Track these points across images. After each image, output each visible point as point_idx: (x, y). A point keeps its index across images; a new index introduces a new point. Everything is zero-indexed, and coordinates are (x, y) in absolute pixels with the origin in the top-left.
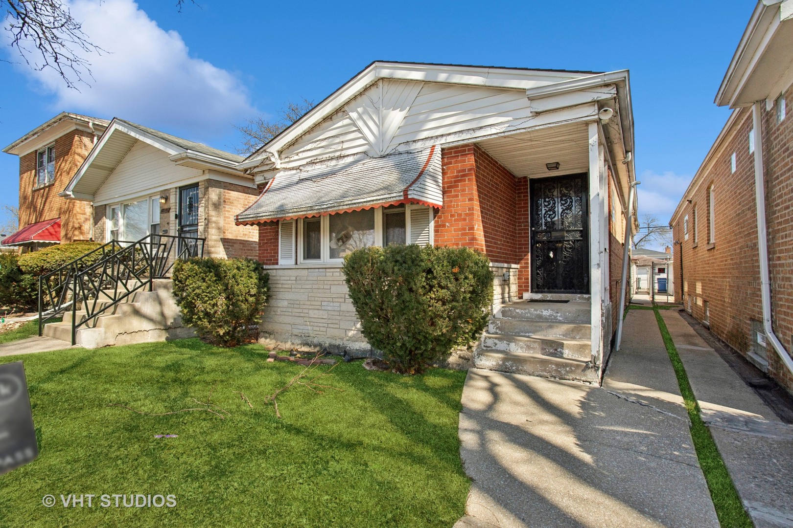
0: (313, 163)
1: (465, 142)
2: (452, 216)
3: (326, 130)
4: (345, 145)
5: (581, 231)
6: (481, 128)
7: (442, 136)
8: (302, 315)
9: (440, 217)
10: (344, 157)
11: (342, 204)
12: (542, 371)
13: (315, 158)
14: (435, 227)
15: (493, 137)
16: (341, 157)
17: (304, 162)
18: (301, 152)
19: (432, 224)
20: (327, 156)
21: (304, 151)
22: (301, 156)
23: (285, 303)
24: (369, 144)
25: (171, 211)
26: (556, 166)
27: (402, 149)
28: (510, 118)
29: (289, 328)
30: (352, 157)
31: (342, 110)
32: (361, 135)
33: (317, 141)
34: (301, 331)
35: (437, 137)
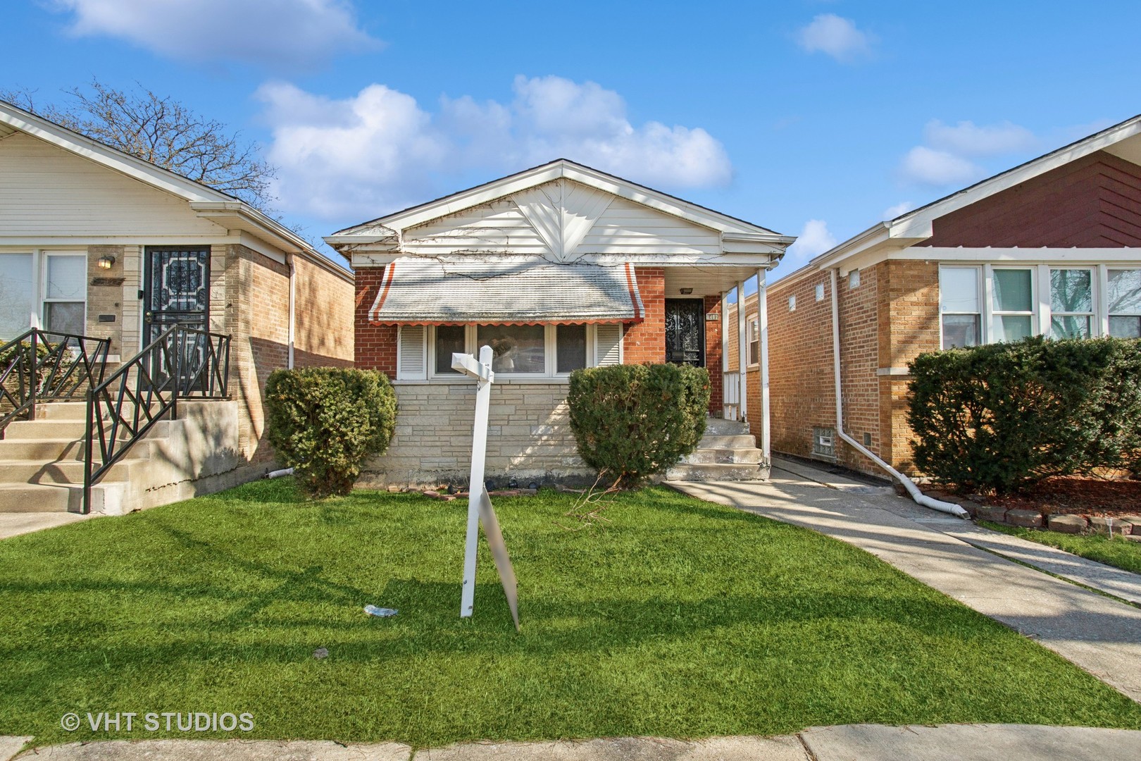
0: (463, 254)
1: (659, 265)
2: (642, 335)
3: (483, 217)
4: (512, 242)
5: (697, 353)
6: (674, 255)
7: (635, 255)
8: (438, 444)
9: (630, 335)
10: (511, 255)
11: (556, 315)
12: (726, 475)
13: (466, 249)
14: (625, 344)
15: (685, 265)
16: (506, 255)
17: (448, 251)
18: (439, 237)
19: (622, 342)
20: (485, 249)
21: (444, 237)
22: (439, 242)
23: (409, 430)
24: (546, 246)
25: (124, 283)
26: (690, 291)
27: (588, 259)
28: (702, 252)
29: (415, 462)
30: (522, 257)
31: (507, 199)
32: (535, 235)
33: (468, 228)
34: (437, 465)
35: (630, 255)
